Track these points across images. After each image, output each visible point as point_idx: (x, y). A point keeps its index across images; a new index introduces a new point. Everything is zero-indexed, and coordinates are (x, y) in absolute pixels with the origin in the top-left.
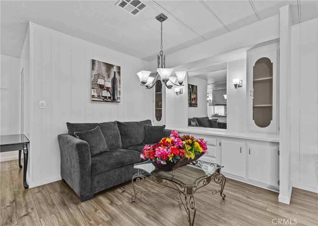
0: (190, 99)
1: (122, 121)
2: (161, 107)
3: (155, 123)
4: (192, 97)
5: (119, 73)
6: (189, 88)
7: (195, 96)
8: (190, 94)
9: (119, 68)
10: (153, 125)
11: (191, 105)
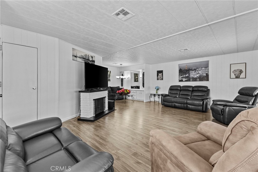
0: (135, 79)
1: (111, 86)
2: (123, 82)
3: (121, 87)
4: (136, 78)
5: (110, 73)
6: (134, 75)
7: (137, 78)
8: (135, 77)
9: (110, 71)
10: (120, 88)
11: (135, 81)
